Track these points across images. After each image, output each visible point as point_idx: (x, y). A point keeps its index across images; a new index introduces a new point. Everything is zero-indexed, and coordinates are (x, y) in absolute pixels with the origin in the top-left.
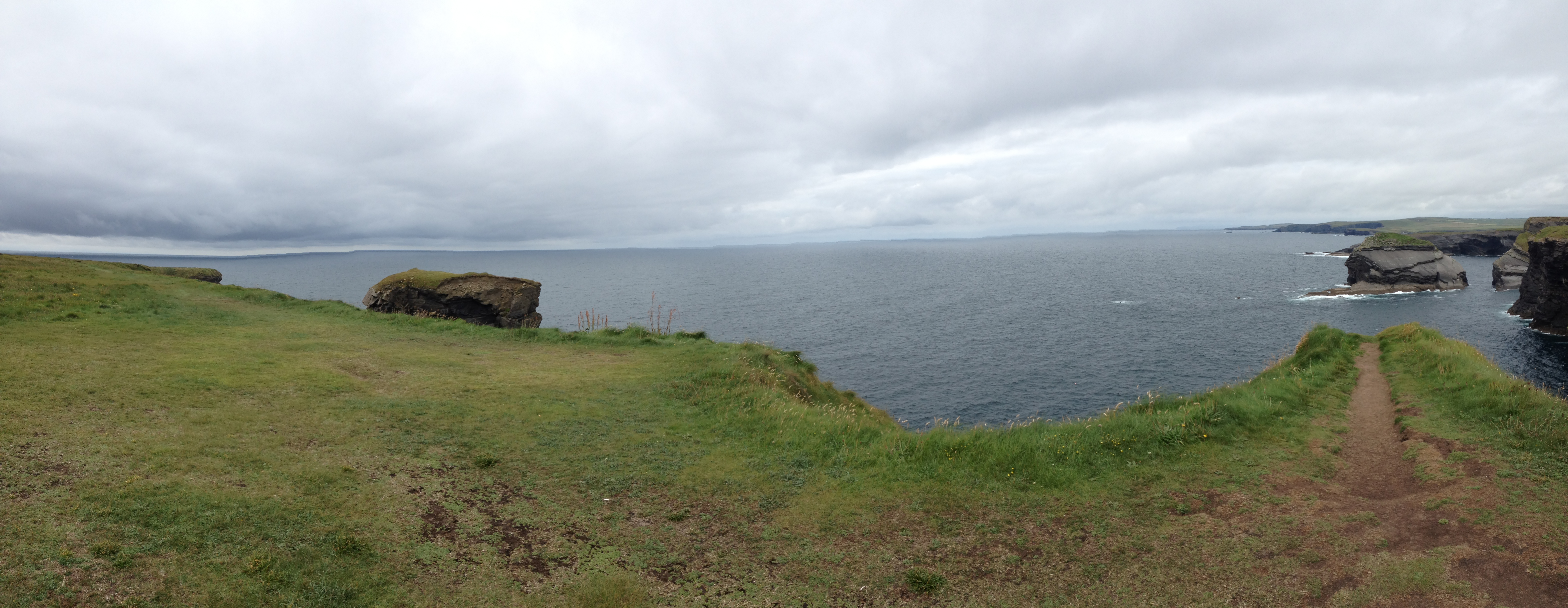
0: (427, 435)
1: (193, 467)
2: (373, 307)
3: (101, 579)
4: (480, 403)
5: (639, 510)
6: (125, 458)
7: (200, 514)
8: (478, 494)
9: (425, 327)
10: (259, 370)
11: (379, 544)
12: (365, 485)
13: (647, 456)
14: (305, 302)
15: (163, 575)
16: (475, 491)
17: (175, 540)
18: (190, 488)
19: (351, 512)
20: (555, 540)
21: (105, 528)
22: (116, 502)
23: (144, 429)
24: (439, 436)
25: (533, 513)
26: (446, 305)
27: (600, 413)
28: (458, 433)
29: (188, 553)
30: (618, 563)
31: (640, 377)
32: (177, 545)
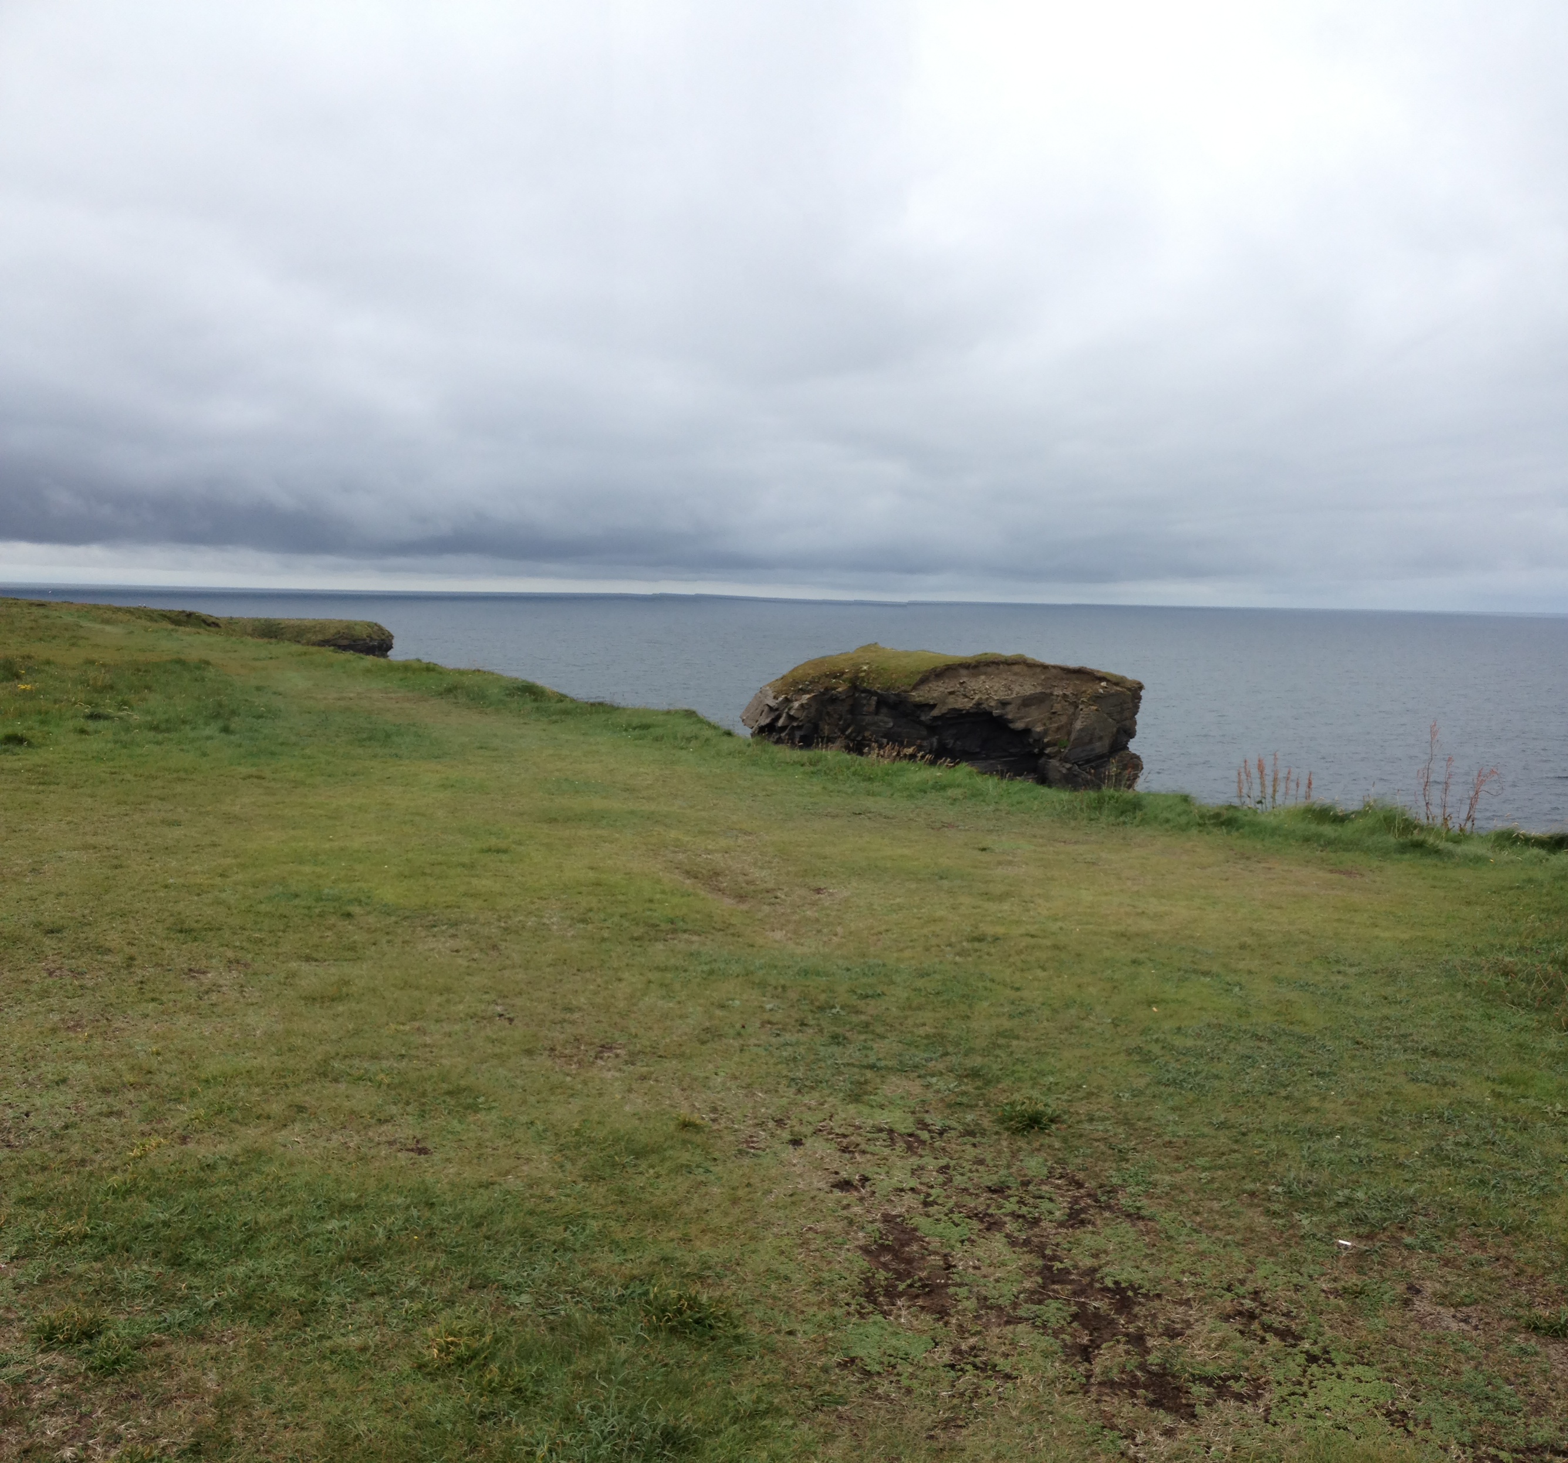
0: (884, 1049)
1: (301, 1109)
2: (767, 731)
3: (53, 1406)
4: (1008, 971)
5: (1438, 1285)
6: (131, 1095)
7: (311, 1227)
8: (1007, 1198)
9: (890, 784)
10: (472, 866)
11: (758, 1312)
12: (729, 1165)
13: (1449, 1146)
14: (599, 708)
15: (211, 1385)
16: (999, 1190)
17: (248, 1297)
18: (291, 1164)
19: (693, 1230)
20: (1206, 1329)
21: (70, 1275)
22: (102, 1207)
23: (183, 1020)
24: (913, 1050)
25: (1146, 1256)
26: (933, 728)
27: (1308, 1016)
28: (958, 1044)
29: (278, 1326)
30: (1388, 1414)
31: (1405, 936)
32: (250, 1308)
